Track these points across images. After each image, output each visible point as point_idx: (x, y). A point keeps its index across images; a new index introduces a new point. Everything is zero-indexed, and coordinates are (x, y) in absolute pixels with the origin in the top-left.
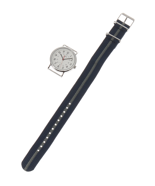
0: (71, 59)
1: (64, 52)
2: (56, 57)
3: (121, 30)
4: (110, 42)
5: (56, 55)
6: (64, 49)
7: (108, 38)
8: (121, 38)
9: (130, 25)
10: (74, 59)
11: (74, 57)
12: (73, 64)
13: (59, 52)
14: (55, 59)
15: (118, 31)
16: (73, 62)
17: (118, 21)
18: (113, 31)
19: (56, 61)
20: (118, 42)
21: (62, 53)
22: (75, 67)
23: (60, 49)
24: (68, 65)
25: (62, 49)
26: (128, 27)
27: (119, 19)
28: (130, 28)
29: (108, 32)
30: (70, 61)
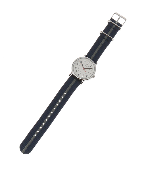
0: (91, 69)
1: (85, 61)
2: (77, 66)
3: (114, 29)
4: (104, 40)
5: (78, 64)
6: (86, 59)
7: (102, 36)
8: (113, 36)
9: (122, 24)
10: (94, 69)
11: (94, 67)
12: (93, 73)
13: (81, 61)
14: (76, 68)
15: (112, 30)
16: (92, 72)
17: (112, 20)
18: (107, 30)
19: (77, 69)
20: (111, 40)
21: (83, 63)
22: (94, 77)
23: (81, 59)
24: (88, 74)
25: (83, 59)
26: (121, 25)
27: (112, 18)
28: (123, 26)
29: (102, 31)
30: (89, 71)
